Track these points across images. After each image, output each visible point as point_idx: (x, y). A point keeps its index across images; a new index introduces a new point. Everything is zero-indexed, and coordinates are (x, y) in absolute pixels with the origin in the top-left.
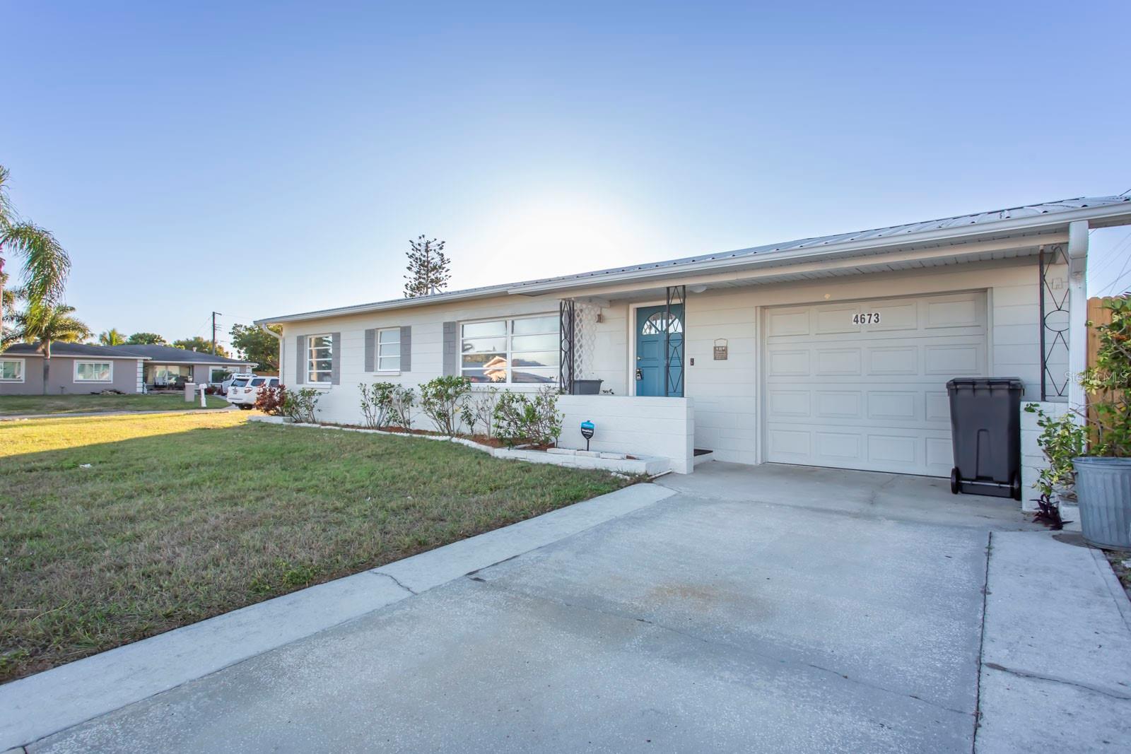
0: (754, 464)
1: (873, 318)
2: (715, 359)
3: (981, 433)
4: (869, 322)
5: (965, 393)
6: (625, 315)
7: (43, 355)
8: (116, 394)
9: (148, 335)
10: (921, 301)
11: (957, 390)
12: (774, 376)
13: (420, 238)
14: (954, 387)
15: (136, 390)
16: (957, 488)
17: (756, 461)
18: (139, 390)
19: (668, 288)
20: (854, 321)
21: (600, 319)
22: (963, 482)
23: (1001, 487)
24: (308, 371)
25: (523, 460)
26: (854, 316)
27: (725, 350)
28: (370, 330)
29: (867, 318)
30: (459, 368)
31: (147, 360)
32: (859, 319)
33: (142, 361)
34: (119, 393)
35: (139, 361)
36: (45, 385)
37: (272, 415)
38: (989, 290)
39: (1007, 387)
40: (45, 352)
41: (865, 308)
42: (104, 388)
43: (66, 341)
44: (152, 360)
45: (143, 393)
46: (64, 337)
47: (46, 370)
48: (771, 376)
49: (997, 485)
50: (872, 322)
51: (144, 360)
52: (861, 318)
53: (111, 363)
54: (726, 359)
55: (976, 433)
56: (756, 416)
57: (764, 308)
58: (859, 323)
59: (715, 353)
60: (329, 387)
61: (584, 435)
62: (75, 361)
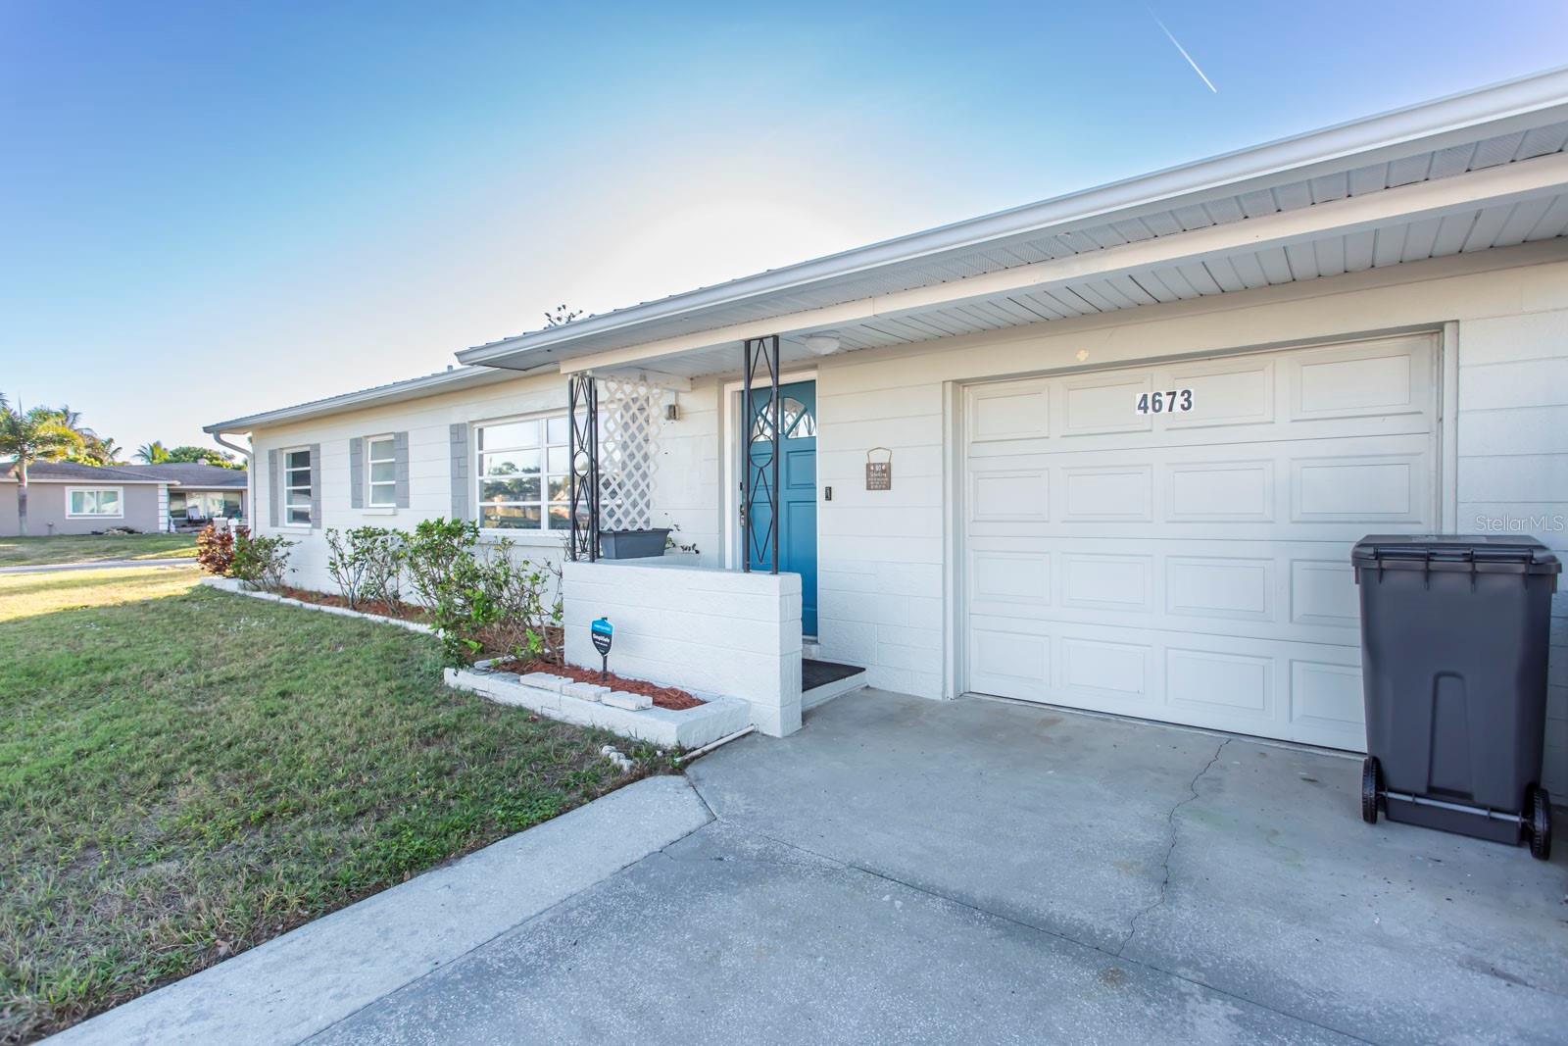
0: (939, 698)
1: (1180, 400)
2: (869, 488)
3: (1443, 680)
4: (1170, 409)
5: (1403, 579)
6: (715, 405)
7: (17, 480)
8: (126, 533)
9: (195, 450)
10: (1282, 360)
11: (1382, 570)
12: (979, 521)
13: (559, 309)
14: (1375, 565)
15: (158, 527)
16: (1377, 809)
17: (943, 693)
18: (163, 528)
19: (748, 343)
20: (1140, 408)
21: (673, 412)
22: (1391, 795)
23: (1492, 819)
24: (287, 506)
25: (484, 695)
26: (1139, 397)
27: (886, 471)
28: (356, 439)
29: (1166, 400)
30: (474, 503)
31: (173, 485)
32: (1150, 404)
33: (166, 487)
34: (131, 532)
35: (160, 487)
36: (21, 522)
37: (228, 577)
38: (1447, 327)
39: (1521, 568)
40: (18, 476)
41: (1161, 380)
42: (108, 526)
43: (51, 461)
44: (182, 484)
45: (169, 531)
46: (46, 454)
47: (22, 502)
48: (974, 521)
49: (1484, 813)
50: (1177, 407)
51: (168, 485)
52: (1154, 402)
53: (120, 491)
54: (888, 487)
55: (1430, 680)
56: (945, 602)
57: (960, 383)
58: (1150, 411)
59: (868, 476)
60: (307, 532)
61: (597, 646)
62: (67, 488)
